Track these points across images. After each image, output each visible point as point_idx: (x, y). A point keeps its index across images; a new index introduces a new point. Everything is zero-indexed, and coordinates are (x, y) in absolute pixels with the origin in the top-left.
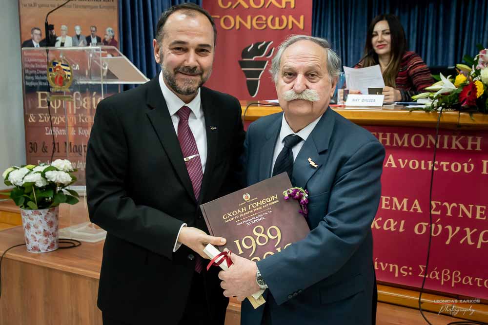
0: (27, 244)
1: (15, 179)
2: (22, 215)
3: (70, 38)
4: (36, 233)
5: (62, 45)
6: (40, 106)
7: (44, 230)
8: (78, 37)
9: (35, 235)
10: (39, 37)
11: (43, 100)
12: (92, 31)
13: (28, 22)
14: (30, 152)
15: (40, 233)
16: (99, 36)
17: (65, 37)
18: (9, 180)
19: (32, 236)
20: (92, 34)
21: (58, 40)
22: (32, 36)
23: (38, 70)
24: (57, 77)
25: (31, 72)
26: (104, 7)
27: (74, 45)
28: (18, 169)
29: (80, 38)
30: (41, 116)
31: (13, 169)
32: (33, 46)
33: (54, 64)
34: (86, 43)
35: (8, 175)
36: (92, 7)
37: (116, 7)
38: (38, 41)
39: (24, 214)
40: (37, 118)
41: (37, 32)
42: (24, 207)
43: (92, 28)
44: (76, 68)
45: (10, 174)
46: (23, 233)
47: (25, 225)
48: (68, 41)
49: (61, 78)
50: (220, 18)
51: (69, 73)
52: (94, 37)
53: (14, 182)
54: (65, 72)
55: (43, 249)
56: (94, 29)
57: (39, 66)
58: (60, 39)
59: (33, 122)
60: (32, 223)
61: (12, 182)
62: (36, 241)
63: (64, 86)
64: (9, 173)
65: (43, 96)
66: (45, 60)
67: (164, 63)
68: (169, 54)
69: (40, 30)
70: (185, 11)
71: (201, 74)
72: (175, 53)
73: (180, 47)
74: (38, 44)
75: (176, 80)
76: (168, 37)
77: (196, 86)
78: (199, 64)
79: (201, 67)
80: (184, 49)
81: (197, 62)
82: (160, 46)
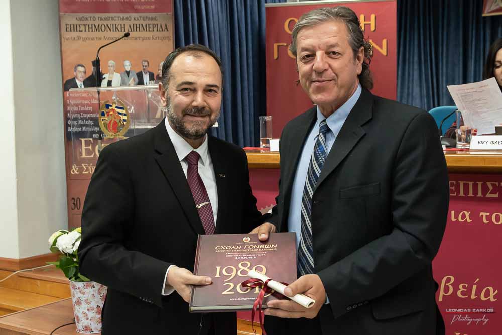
0: (77, 324)
1: (65, 245)
2: (71, 287)
3: (119, 75)
4: (88, 310)
5: (110, 84)
6: (84, 156)
7: (98, 306)
8: (128, 73)
9: (86, 311)
10: (83, 74)
11: (87, 147)
12: (143, 66)
13: (71, 58)
14: (73, 209)
15: (93, 310)
16: (151, 71)
17: (113, 74)
18: (57, 246)
19: (84, 313)
20: (144, 70)
21: (105, 78)
22: (75, 74)
23: (81, 113)
24: (110, 123)
25: (74, 116)
26: (158, 38)
27: (123, 83)
28: (68, 233)
29: (130, 74)
30: (84, 167)
31: (61, 233)
32: (76, 86)
33: (108, 107)
34: (137, 80)
35: (55, 241)
36: (143, 39)
37: (171, 38)
38: (82, 80)
39: (74, 287)
40: (81, 170)
41: (81, 69)
42: (73, 279)
43: (143, 62)
44: (131, 111)
45: (58, 239)
46: (72, 309)
47: (74, 300)
48: (116, 78)
49: (116, 123)
50: (287, 46)
51: (125, 118)
52: (146, 73)
53: (63, 248)
54: (120, 115)
55: (96, 329)
56: (146, 64)
57: (83, 109)
58: (107, 77)
59: (76, 174)
60: (83, 297)
61: (60, 249)
62: (87, 319)
63: (119, 133)
64: (57, 237)
65: (87, 143)
66: (90, 102)
67: (171, 106)
68: (176, 95)
69: (84, 67)
70: (191, 52)
71: (210, 115)
72: (182, 94)
73: (188, 88)
74: (82, 83)
75: (184, 122)
76: (175, 79)
77: (205, 127)
78: (207, 104)
79: (210, 108)
80: (191, 90)
81: (205, 102)
82: (166, 90)
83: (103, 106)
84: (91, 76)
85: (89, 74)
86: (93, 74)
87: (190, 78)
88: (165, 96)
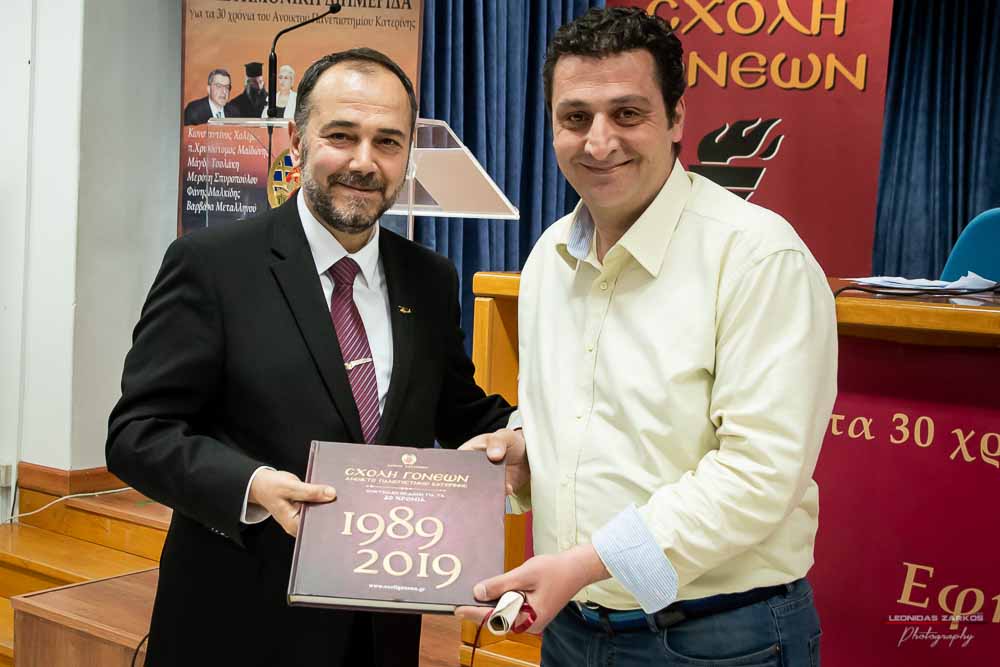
10: (225, 91)
13: (202, 56)
17: (286, 93)
22: (208, 89)
23: (216, 174)
25: (201, 178)
26: (387, 22)
36: (356, 23)
37: (417, 25)
38: (223, 103)
41: (220, 79)
57: (220, 165)
66: (236, 151)
67: (309, 166)
68: (320, 146)
69: (228, 76)
70: (354, 63)
71: (383, 190)
72: (332, 145)
73: (343, 134)
74: (222, 111)
75: (332, 198)
76: (319, 113)
77: (373, 212)
78: (379, 167)
79: (383, 175)
80: (349, 138)
81: (376, 163)
82: (301, 134)
83: (278, 159)
84: (241, 96)
85: (238, 91)
86: (245, 92)
87: (348, 114)
88: (300, 146)
